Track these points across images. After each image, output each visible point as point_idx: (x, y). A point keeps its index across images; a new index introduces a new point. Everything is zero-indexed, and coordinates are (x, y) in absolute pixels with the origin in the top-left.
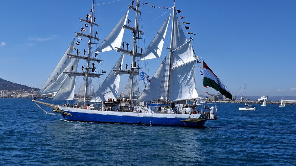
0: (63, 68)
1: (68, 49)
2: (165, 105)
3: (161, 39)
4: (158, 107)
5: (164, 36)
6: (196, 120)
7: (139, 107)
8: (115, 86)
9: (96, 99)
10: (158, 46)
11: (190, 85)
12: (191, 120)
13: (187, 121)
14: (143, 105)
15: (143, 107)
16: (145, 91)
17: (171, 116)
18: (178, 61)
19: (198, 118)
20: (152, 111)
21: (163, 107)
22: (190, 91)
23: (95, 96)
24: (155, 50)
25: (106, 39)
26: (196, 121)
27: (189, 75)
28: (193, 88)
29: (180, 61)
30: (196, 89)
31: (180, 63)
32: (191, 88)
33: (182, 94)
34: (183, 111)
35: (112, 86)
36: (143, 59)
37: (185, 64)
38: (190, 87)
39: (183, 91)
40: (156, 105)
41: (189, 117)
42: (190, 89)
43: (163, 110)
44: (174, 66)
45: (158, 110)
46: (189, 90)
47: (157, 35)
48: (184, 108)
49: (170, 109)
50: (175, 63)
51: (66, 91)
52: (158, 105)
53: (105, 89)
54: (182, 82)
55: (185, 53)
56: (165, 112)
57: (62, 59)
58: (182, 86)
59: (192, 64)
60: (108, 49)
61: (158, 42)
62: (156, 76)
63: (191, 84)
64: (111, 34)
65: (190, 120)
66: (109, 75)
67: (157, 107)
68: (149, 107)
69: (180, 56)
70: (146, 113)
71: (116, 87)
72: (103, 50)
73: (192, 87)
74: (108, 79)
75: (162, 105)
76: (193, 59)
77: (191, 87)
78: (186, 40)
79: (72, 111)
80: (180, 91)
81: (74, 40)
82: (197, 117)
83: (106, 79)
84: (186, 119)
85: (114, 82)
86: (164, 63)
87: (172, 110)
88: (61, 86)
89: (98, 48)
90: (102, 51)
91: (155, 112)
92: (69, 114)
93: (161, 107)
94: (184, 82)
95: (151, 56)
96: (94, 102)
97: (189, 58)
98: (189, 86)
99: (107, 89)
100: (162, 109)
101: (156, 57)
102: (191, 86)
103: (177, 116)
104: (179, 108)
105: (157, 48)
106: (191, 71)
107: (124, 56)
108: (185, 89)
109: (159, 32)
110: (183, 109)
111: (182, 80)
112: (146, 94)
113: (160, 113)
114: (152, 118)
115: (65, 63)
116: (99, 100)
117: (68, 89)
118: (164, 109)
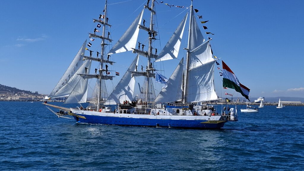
0: (74, 70)
1: (80, 51)
2: (183, 107)
3: (178, 40)
4: (176, 109)
5: (181, 37)
7: (157, 109)
8: (129, 88)
9: (110, 102)
10: (174, 47)
11: (208, 87)
13: (207, 122)
14: (160, 107)
15: (160, 109)
16: (161, 93)
17: (190, 118)
18: (195, 62)
19: (218, 120)
20: (170, 113)
21: (181, 109)
22: (209, 93)
23: (109, 99)
24: (171, 51)
25: (120, 40)
26: (216, 123)
27: (207, 76)
28: (211, 90)
29: (198, 61)
30: (215, 91)
31: (198, 64)
33: (200, 95)
34: (202, 113)
35: (126, 88)
36: (159, 61)
37: (203, 65)
39: (200, 92)
40: (174, 107)
41: (209, 119)
43: (181, 111)
44: (192, 68)
45: (176, 112)
46: (207, 91)
47: (174, 35)
48: (203, 109)
49: (189, 111)
50: (193, 64)
51: (79, 94)
52: (177, 107)
53: (120, 92)
54: (199, 83)
55: (203, 53)
56: (183, 114)
57: (74, 61)
58: (200, 87)
59: (210, 65)
60: (122, 50)
61: (174, 42)
62: (172, 77)
64: (126, 34)
65: (210, 122)
66: (123, 77)
68: (167, 109)
69: (198, 56)
70: (164, 115)
71: (131, 89)
72: (117, 52)
73: (210, 88)
74: (122, 81)
75: (180, 107)
76: (212, 60)
78: (204, 40)
79: (87, 114)
80: (198, 92)
81: (86, 41)
83: (120, 81)
84: (205, 121)
85: (129, 85)
86: (181, 65)
87: (191, 112)
88: (73, 88)
89: (112, 49)
90: (115, 53)
91: (173, 114)
92: (84, 117)
93: (179, 109)
94: (202, 83)
95: (168, 57)
96: (109, 104)
97: (208, 59)
101: (172, 58)
103: (196, 118)
104: (198, 110)
105: (173, 49)
106: (209, 73)
107: (139, 57)
108: (203, 91)
109: (176, 32)
110: (201, 111)
111: (200, 81)
112: (162, 96)
113: (177, 115)
114: (170, 121)
115: (77, 65)
116: (113, 103)
117: (80, 91)
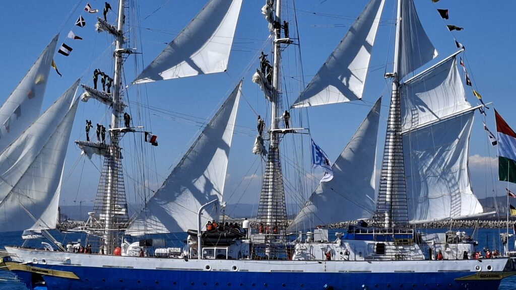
0: (8, 128)
1: (35, 67)
2: (397, 237)
3: (361, 47)
4: (376, 243)
5: (371, 38)
6: (497, 276)
8: (209, 186)
9: (146, 226)
10: (351, 67)
11: (451, 180)
12: (484, 276)
13: (473, 278)
15: (325, 245)
16: (314, 197)
18: (416, 112)
19: (501, 269)
21: (391, 243)
22: (455, 197)
23: (143, 216)
24: (342, 79)
25: (176, 42)
26: (498, 278)
27: (449, 150)
28: (462, 188)
29: (423, 111)
30: (472, 190)
31: (425, 119)
32: (456, 188)
33: (428, 203)
34: (448, 252)
35: (200, 184)
36: (307, 105)
37: (440, 120)
38: (450, 185)
39: (430, 195)
40: (369, 237)
41: (489, 268)
42: (453, 190)
43: (391, 248)
44: (406, 127)
45: (375, 250)
46: (448, 193)
47: (350, 34)
48: (451, 242)
49: (413, 248)
50: (409, 117)
51: (31, 202)
52: (378, 238)
53: (176, 194)
54: (426, 171)
56: (399, 258)
57: (11, 98)
58: (428, 181)
59: (461, 120)
60: (183, 70)
61: (350, 53)
62: (346, 154)
63: (454, 177)
64: (194, 24)
65: (481, 276)
66: (190, 151)
67: (374, 244)
68: (347, 244)
69: (423, 96)
70: (348, 260)
71: (215, 187)
72: (167, 75)
73: (457, 183)
74: (187, 161)
75: (388, 238)
76: (467, 107)
77: (453, 186)
78: (436, 53)
79: (82, 265)
80: (422, 195)
81: (56, 40)
82: (498, 267)
83: (180, 164)
84: (468, 273)
85: (206, 173)
86: (373, 117)
87: (420, 252)
89: (149, 67)
90: (162, 78)
91: (365, 258)
92: (69, 275)
93: (385, 243)
94: (433, 171)
95: (331, 96)
97: (452, 104)
98: (448, 182)
99: (180, 193)
100: (387, 247)
101: (348, 100)
102: (453, 181)
103: (443, 266)
104: (435, 244)
105: (348, 74)
106: (457, 141)
107: (242, 94)
108: (437, 191)
109: (356, 25)
110: (447, 246)
111: (428, 166)
113: (381, 260)
114: (367, 276)
115: (18, 112)
116: (158, 228)
117: (36, 193)
118: (394, 247)
